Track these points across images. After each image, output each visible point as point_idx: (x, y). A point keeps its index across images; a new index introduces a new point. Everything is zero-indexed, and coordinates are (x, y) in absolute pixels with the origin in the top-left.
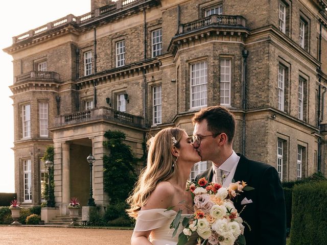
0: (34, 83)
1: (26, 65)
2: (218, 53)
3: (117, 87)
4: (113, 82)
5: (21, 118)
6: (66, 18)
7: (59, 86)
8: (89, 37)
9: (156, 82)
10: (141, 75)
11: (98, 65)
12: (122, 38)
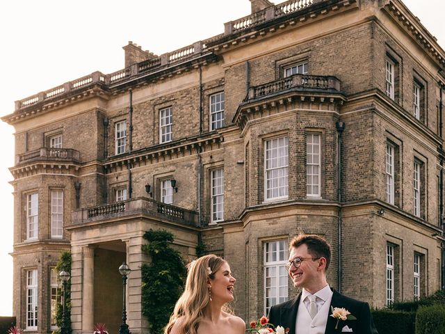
0: (44, 164)
1: (33, 140)
2: (302, 126)
3: (161, 170)
4: (155, 163)
5: (25, 212)
6: (92, 76)
7: (80, 169)
8: (123, 102)
9: (216, 164)
10: (195, 154)
11: (135, 140)
12: (168, 104)
